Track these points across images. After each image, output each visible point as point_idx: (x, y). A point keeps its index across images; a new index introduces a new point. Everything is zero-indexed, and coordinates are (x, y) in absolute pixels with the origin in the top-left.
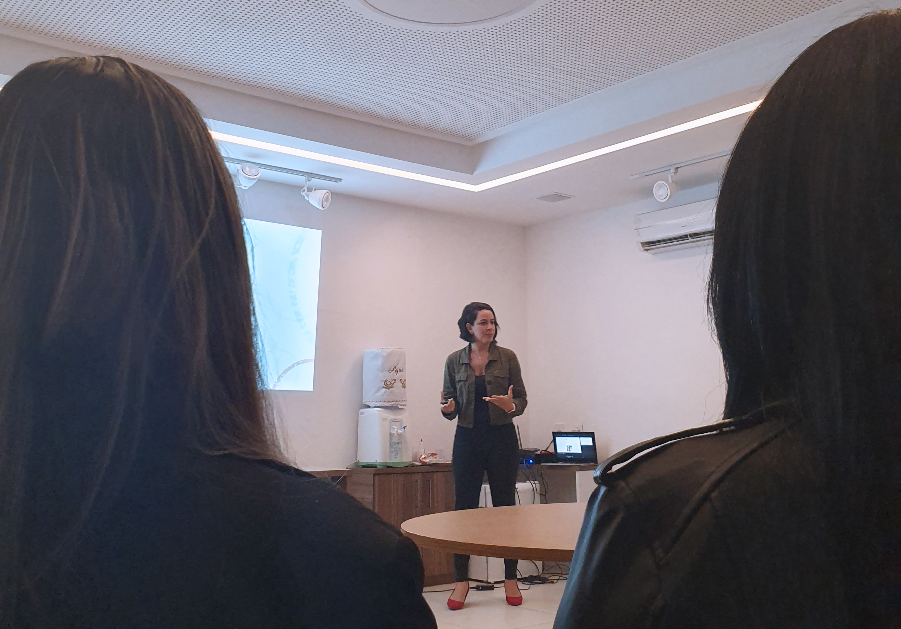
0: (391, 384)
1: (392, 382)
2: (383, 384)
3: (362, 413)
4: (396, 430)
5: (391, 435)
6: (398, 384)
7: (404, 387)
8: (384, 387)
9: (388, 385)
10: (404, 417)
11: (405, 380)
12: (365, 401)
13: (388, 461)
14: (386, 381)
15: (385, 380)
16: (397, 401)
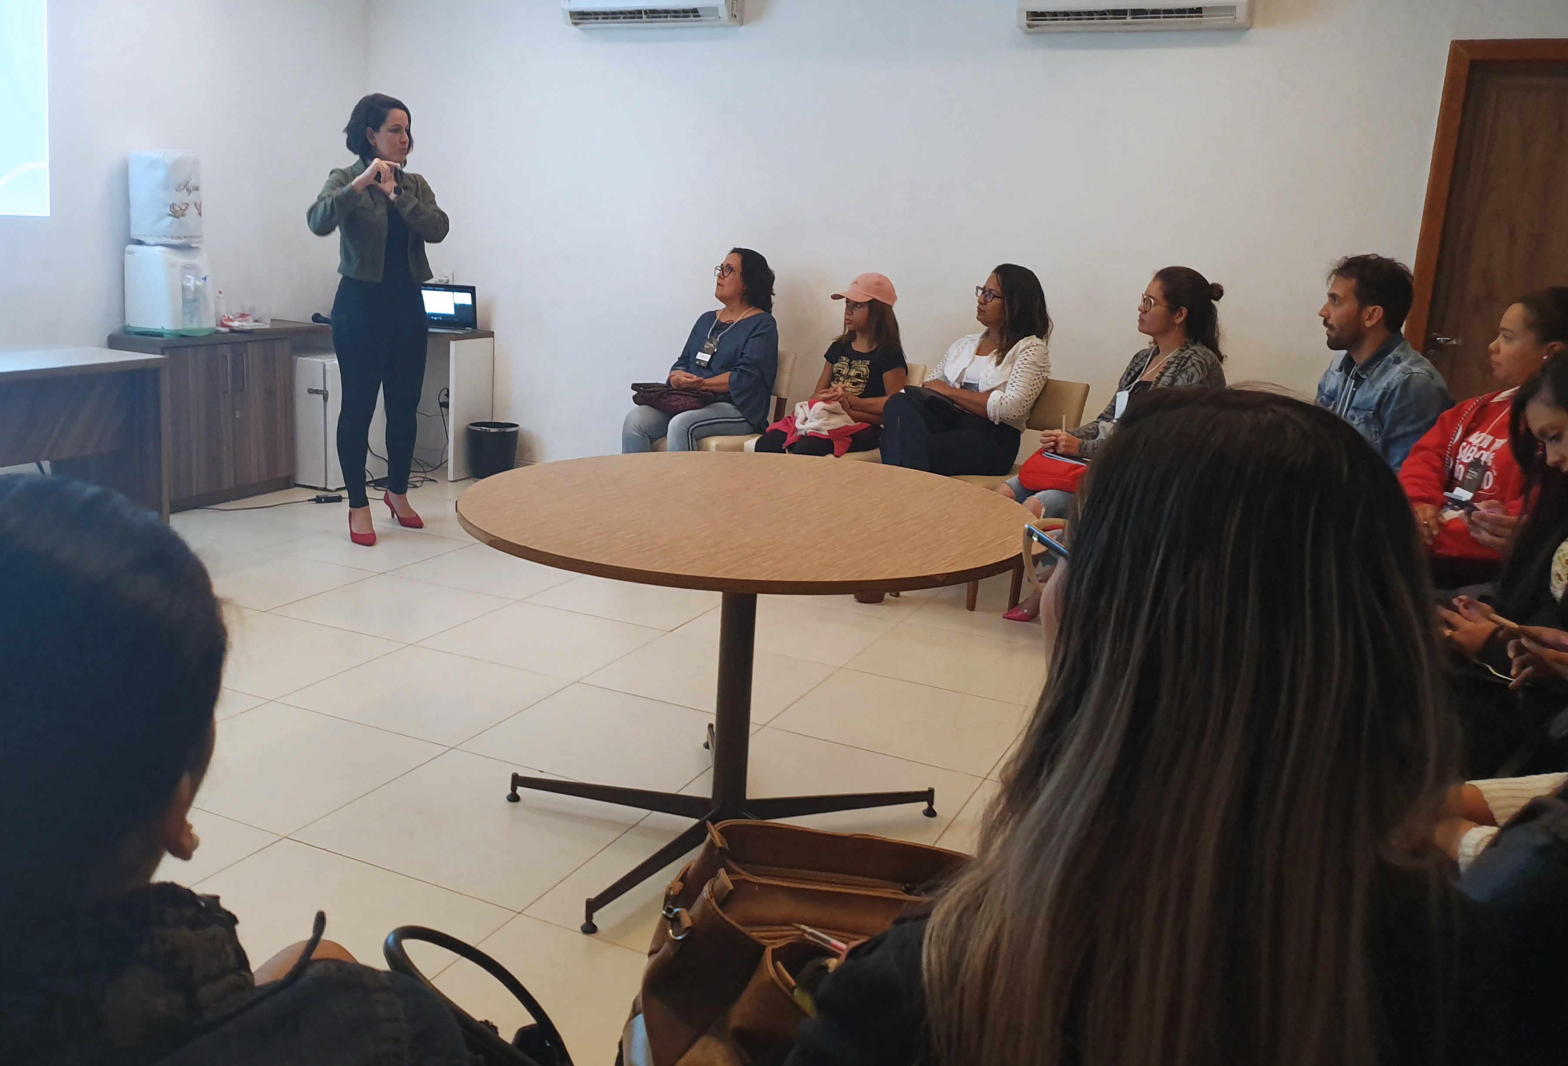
0: (181, 209)
1: (184, 208)
2: (168, 210)
3: (131, 253)
4: (192, 282)
5: (184, 289)
6: (192, 210)
7: (200, 214)
8: (170, 215)
9: (177, 212)
10: (201, 260)
11: (201, 203)
12: (136, 234)
13: (180, 328)
14: (173, 206)
15: (171, 202)
16: (191, 237)
